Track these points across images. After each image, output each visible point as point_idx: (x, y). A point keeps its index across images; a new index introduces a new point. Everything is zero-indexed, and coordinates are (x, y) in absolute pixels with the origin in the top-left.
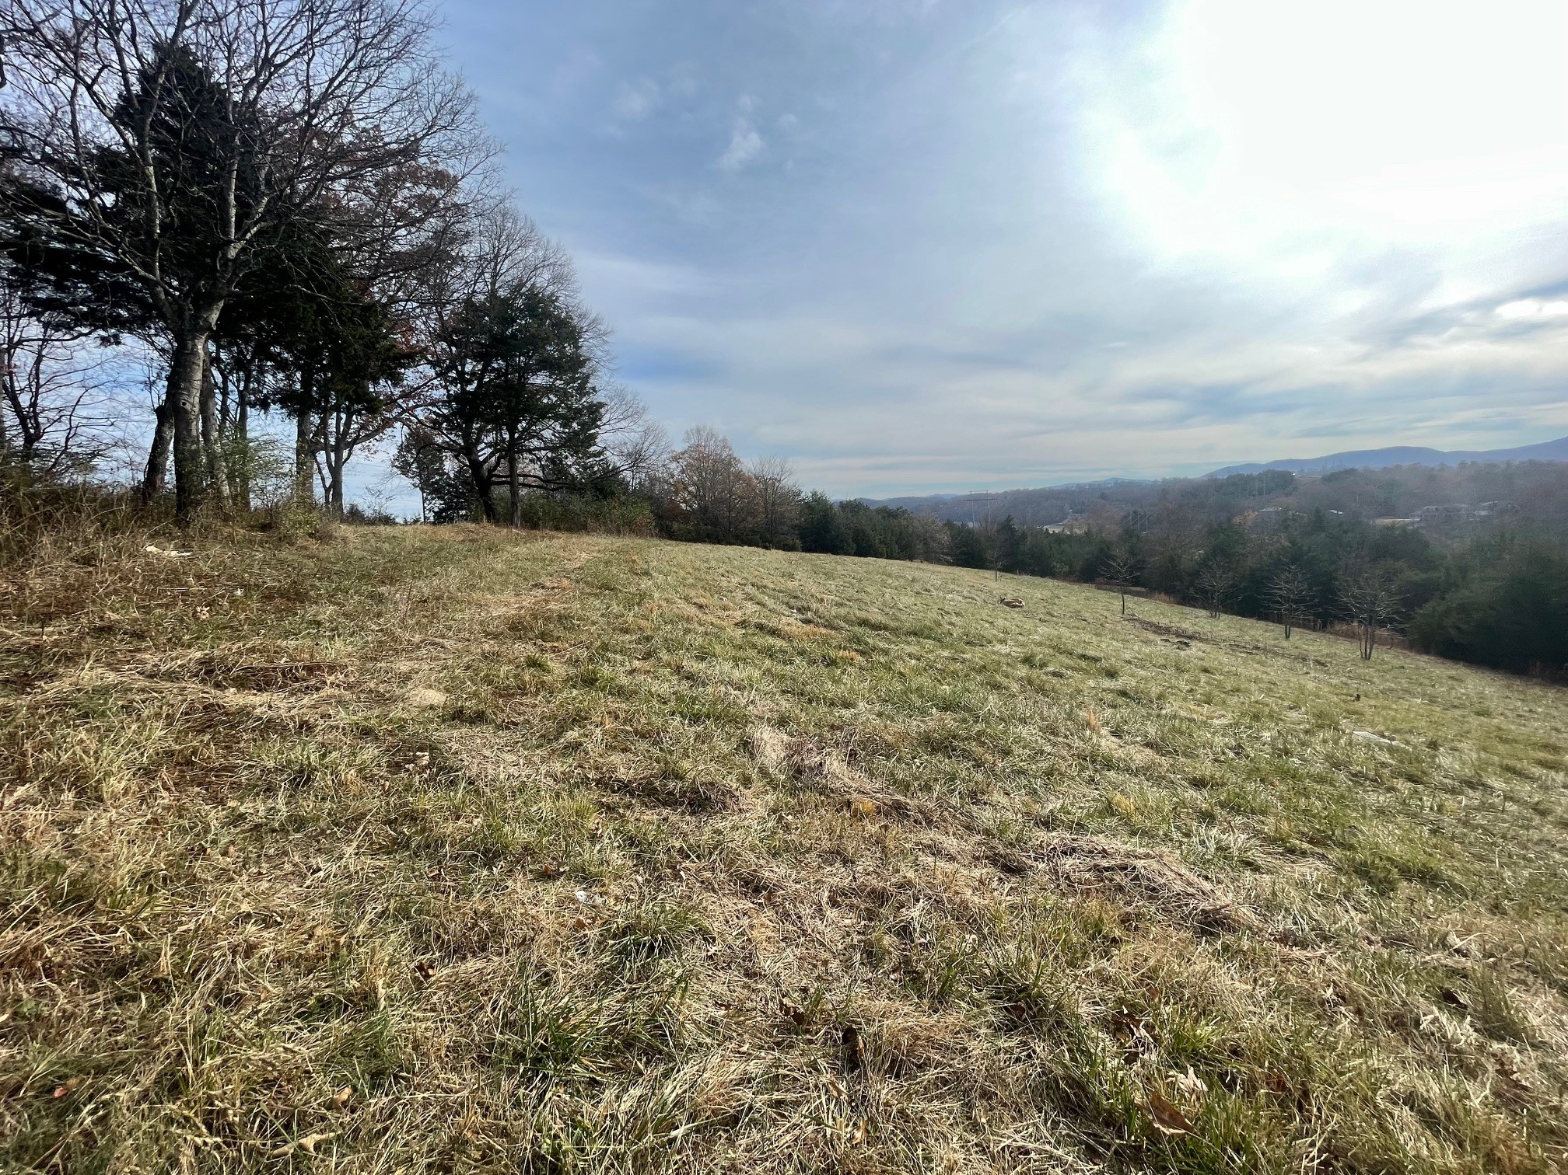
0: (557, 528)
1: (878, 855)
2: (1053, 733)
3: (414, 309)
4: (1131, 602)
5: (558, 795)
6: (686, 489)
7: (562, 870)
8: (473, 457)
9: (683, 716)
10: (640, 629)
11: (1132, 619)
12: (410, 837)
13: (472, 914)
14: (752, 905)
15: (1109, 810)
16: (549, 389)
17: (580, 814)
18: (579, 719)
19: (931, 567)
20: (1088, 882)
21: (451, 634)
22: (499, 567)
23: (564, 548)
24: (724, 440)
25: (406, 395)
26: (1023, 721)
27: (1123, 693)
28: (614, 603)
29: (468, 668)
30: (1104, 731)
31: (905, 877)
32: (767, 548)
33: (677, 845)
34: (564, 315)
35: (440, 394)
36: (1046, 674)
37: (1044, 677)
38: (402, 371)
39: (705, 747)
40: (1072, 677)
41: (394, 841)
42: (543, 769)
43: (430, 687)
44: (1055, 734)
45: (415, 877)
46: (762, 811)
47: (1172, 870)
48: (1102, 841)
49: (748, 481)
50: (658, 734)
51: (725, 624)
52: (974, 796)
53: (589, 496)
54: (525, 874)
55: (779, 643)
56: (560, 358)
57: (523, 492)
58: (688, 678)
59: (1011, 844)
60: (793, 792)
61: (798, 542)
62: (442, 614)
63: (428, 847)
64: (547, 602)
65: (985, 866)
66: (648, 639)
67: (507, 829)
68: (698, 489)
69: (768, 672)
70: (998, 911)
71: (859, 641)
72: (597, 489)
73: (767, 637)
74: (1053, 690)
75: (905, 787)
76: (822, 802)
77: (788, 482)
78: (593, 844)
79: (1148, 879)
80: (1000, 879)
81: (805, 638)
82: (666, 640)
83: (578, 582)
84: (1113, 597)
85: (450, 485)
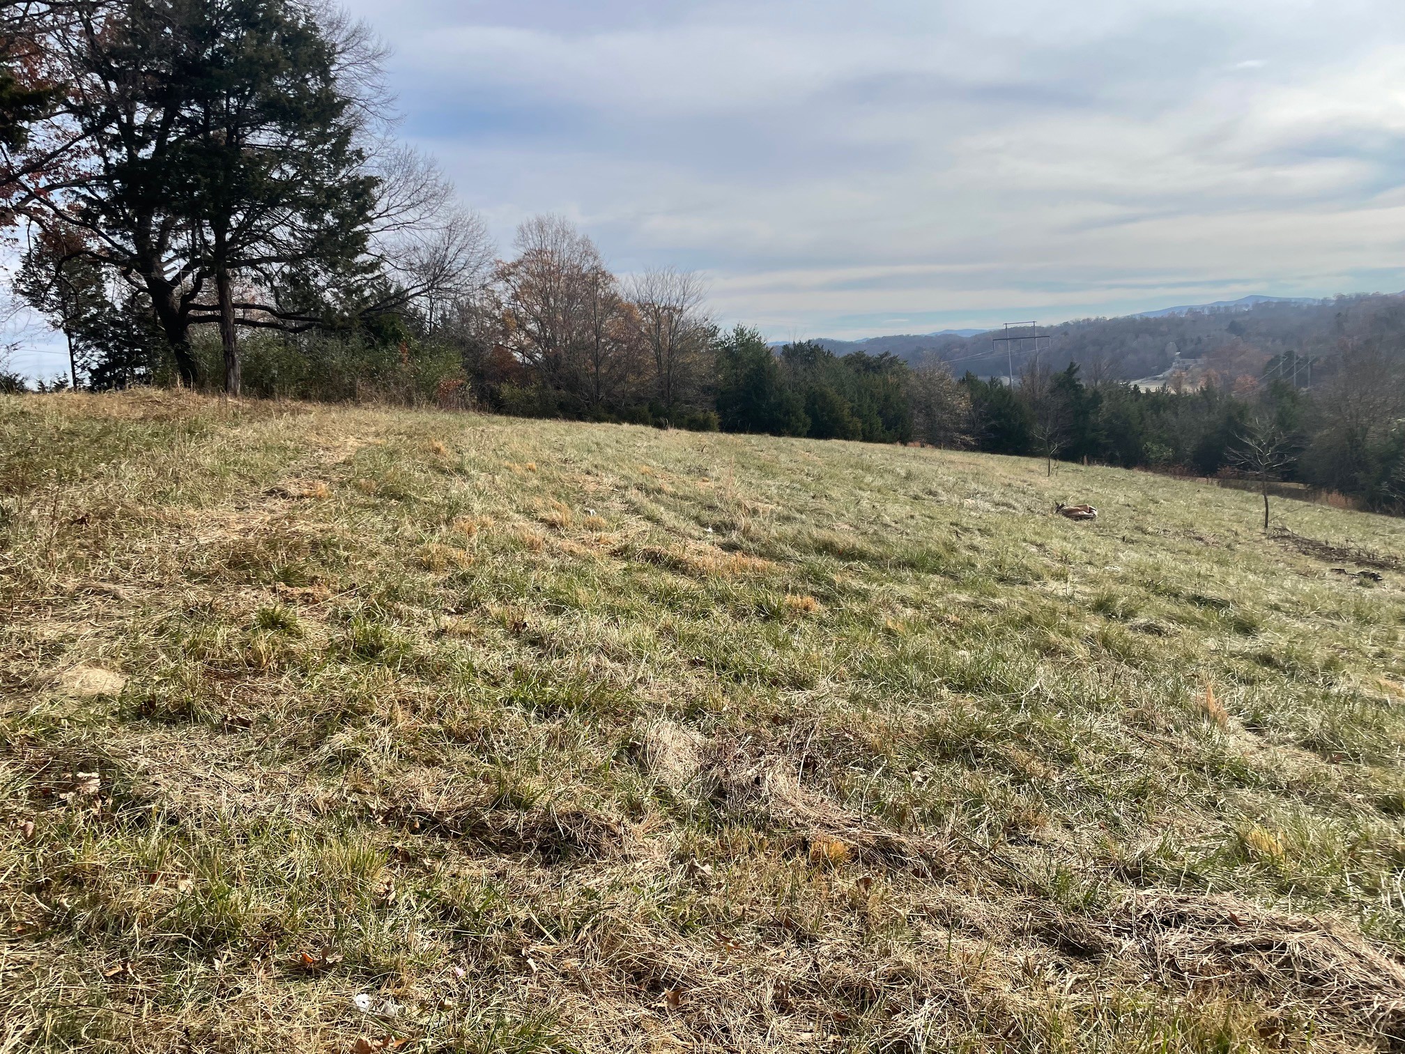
0: (304, 396)
1: (855, 927)
2: (1145, 727)
3: (42, 15)
4: (1281, 508)
5: (320, 839)
6: (521, 326)
7: (329, 960)
8: (155, 274)
9: (527, 705)
10: (450, 563)
11: (1282, 536)
12: (72, 913)
13: (182, 1035)
14: (646, 1012)
15: (1242, 852)
16: (281, 155)
17: (358, 868)
18: (353, 713)
19: (937, 453)
20: (1205, 969)
21: (129, 575)
22: (208, 461)
23: (318, 430)
24: (585, 242)
25: (33, 168)
26: (1095, 707)
27: (1266, 660)
28: (406, 520)
29: (161, 631)
30: (1233, 723)
31: (900, 963)
32: (660, 426)
33: (522, 915)
34: (302, 22)
35: (91, 164)
36: (1134, 629)
37: (1130, 635)
38: (26, 124)
39: (565, 756)
40: (1177, 634)
41: (47, 919)
42: (295, 795)
43: (97, 663)
44: (1148, 727)
45: (84, 977)
46: (661, 858)
47: (1345, 949)
48: (1230, 903)
49: (627, 312)
50: (486, 735)
51: (593, 552)
52: (1014, 830)
53: (356, 340)
54: (267, 969)
55: (683, 583)
56: (299, 99)
57: (243, 334)
58: (533, 643)
59: (1075, 908)
60: (712, 826)
61: (714, 416)
62: (112, 542)
63: (103, 927)
64: (292, 519)
65: (1033, 945)
66: (465, 579)
67: (236, 896)
68: (543, 327)
69: (667, 631)
70: (1055, 1018)
71: (817, 578)
72: (371, 328)
73: (664, 574)
74: (1147, 656)
75: (898, 817)
76: (761, 842)
77: (695, 313)
78: (381, 917)
79: (1307, 964)
80: (1059, 966)
81: (727, 574)
82: (495, 580)
83: (343, 485)
84: (1248, 500)
85: (116, 324)
